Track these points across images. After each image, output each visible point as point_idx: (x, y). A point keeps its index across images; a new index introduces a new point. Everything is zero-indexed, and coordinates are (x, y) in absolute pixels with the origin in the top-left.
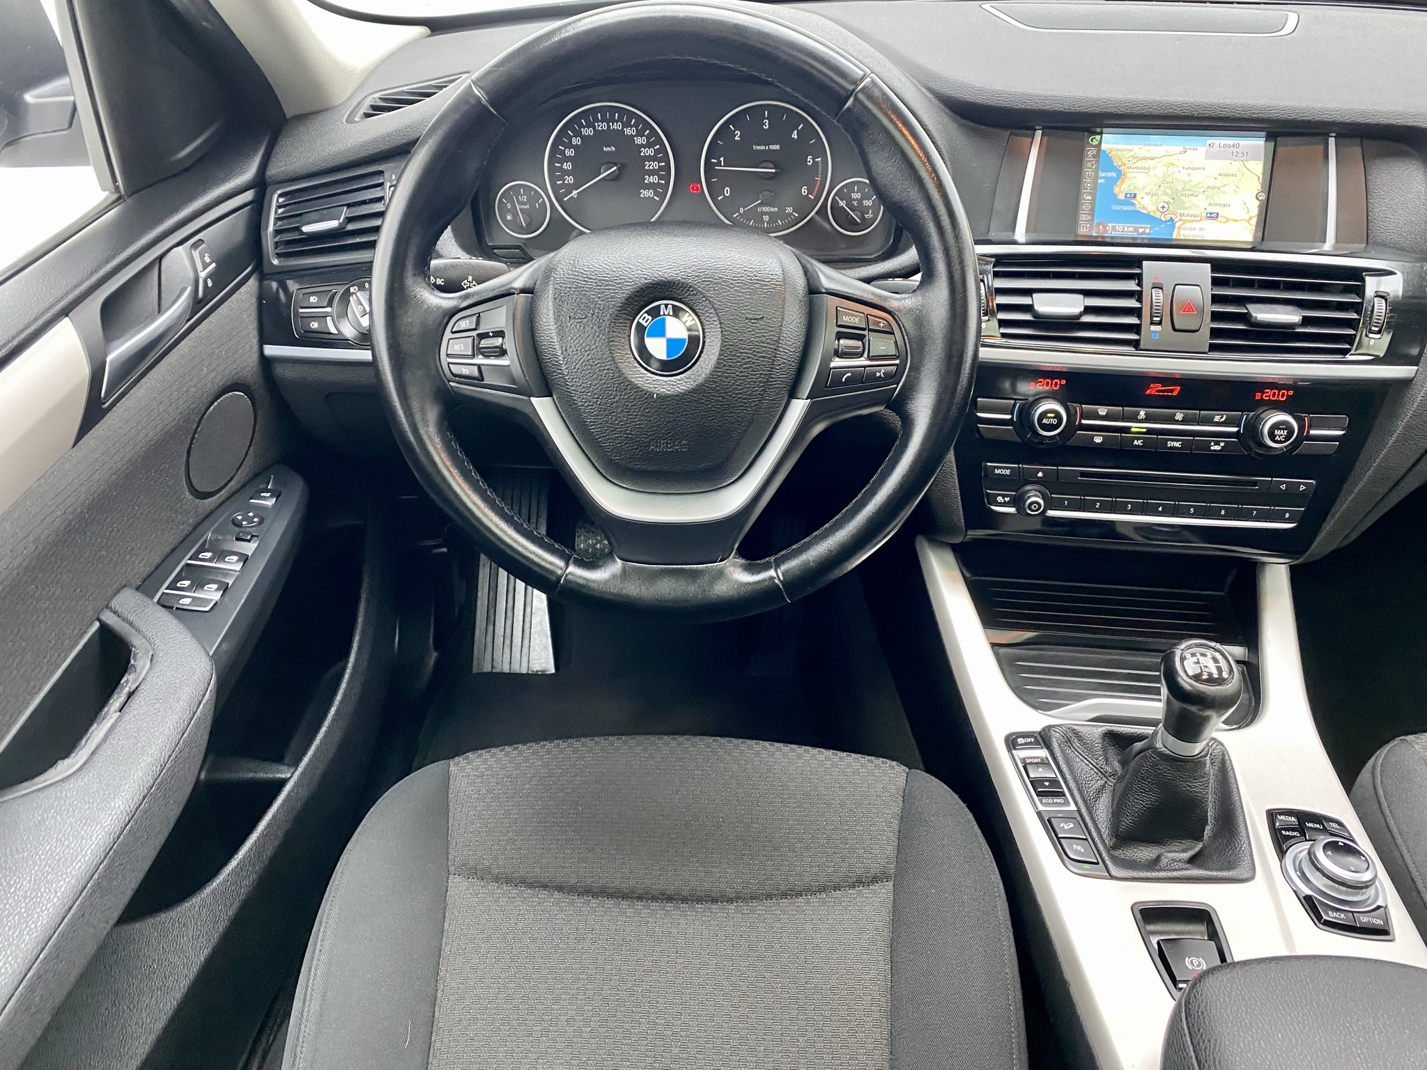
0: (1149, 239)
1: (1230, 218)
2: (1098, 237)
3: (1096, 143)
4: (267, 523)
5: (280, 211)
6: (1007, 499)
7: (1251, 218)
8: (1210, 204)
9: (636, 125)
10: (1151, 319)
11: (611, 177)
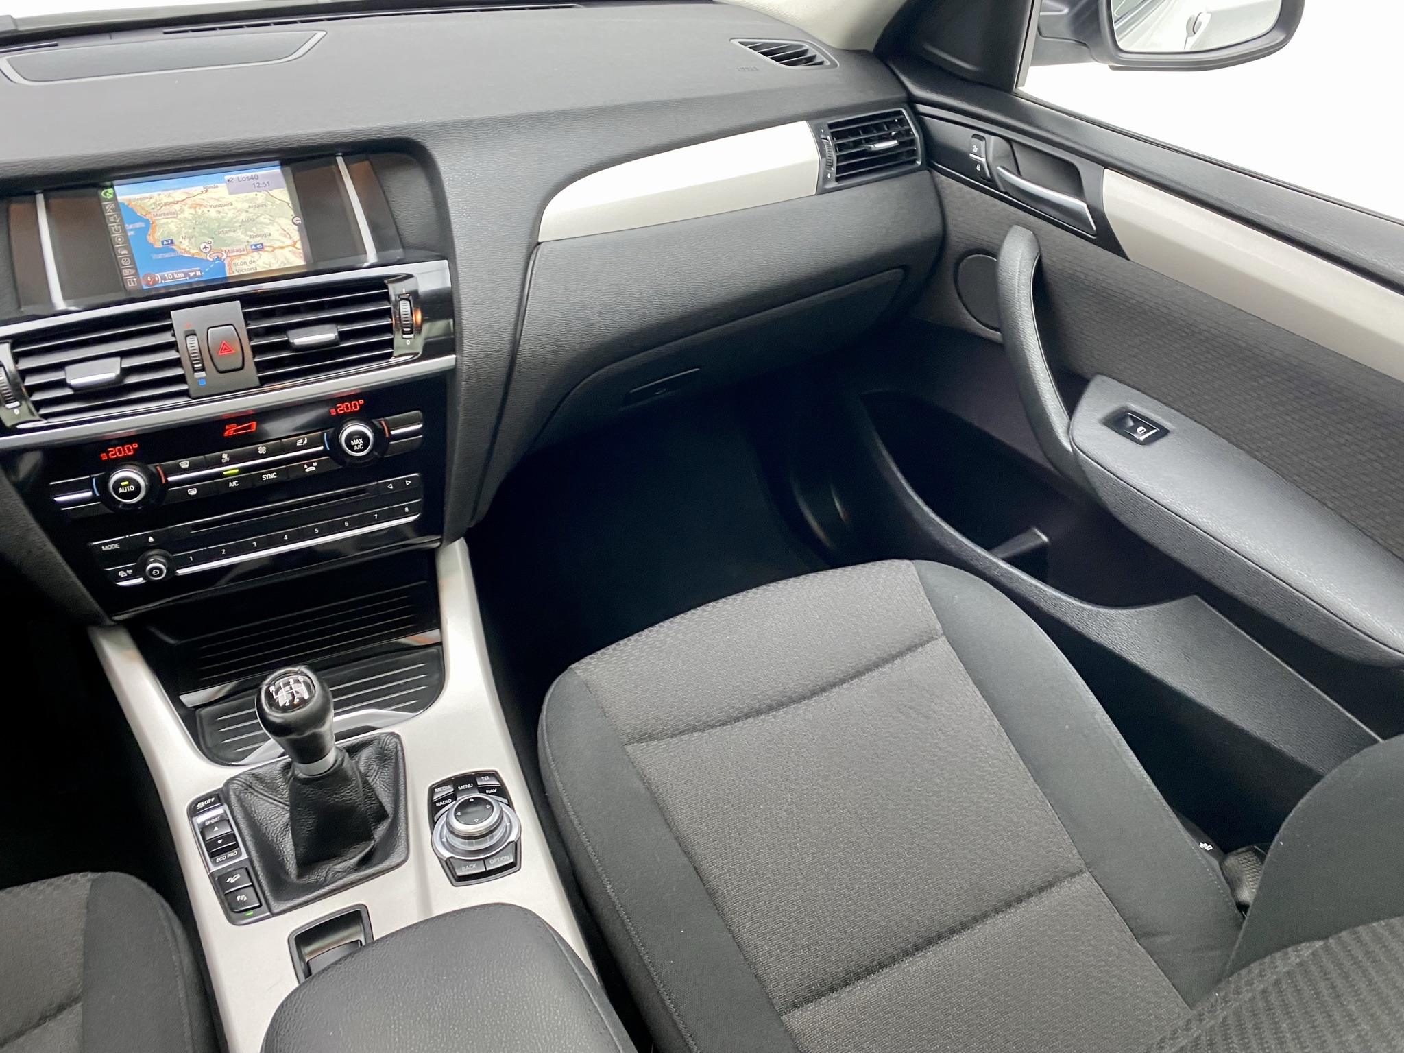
1: (276, 246)
2: (149, 288)
3: (110, 196)
6: (130, 572)
7: (295, 243)
8: (251, 237)
10: (193, 368)
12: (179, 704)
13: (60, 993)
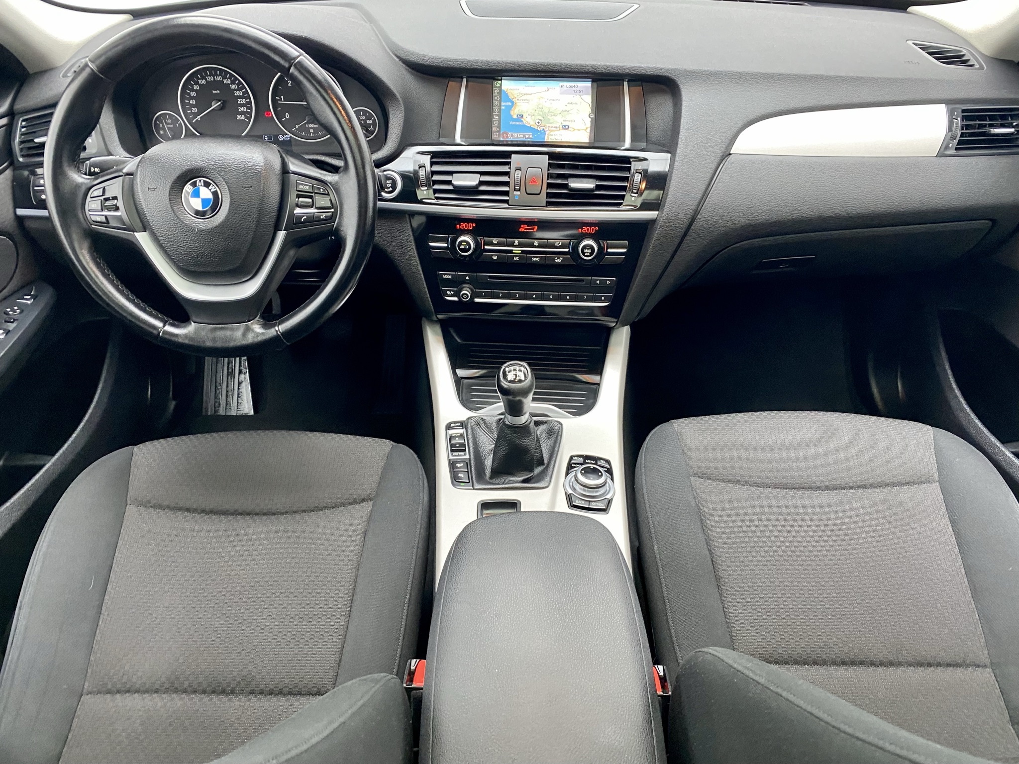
0: (532, 141)
1: (576, 128)
2: (503, 140)
3: (498, 85)
4: (25, 313)
5: (23, 130)
6: (452, 293)
7: (587, 128)
8: (564, 121)
9: (230, 78)
10: (515, 188)
11: (219, 108)
12: (455, 373)
13: (365, 493)
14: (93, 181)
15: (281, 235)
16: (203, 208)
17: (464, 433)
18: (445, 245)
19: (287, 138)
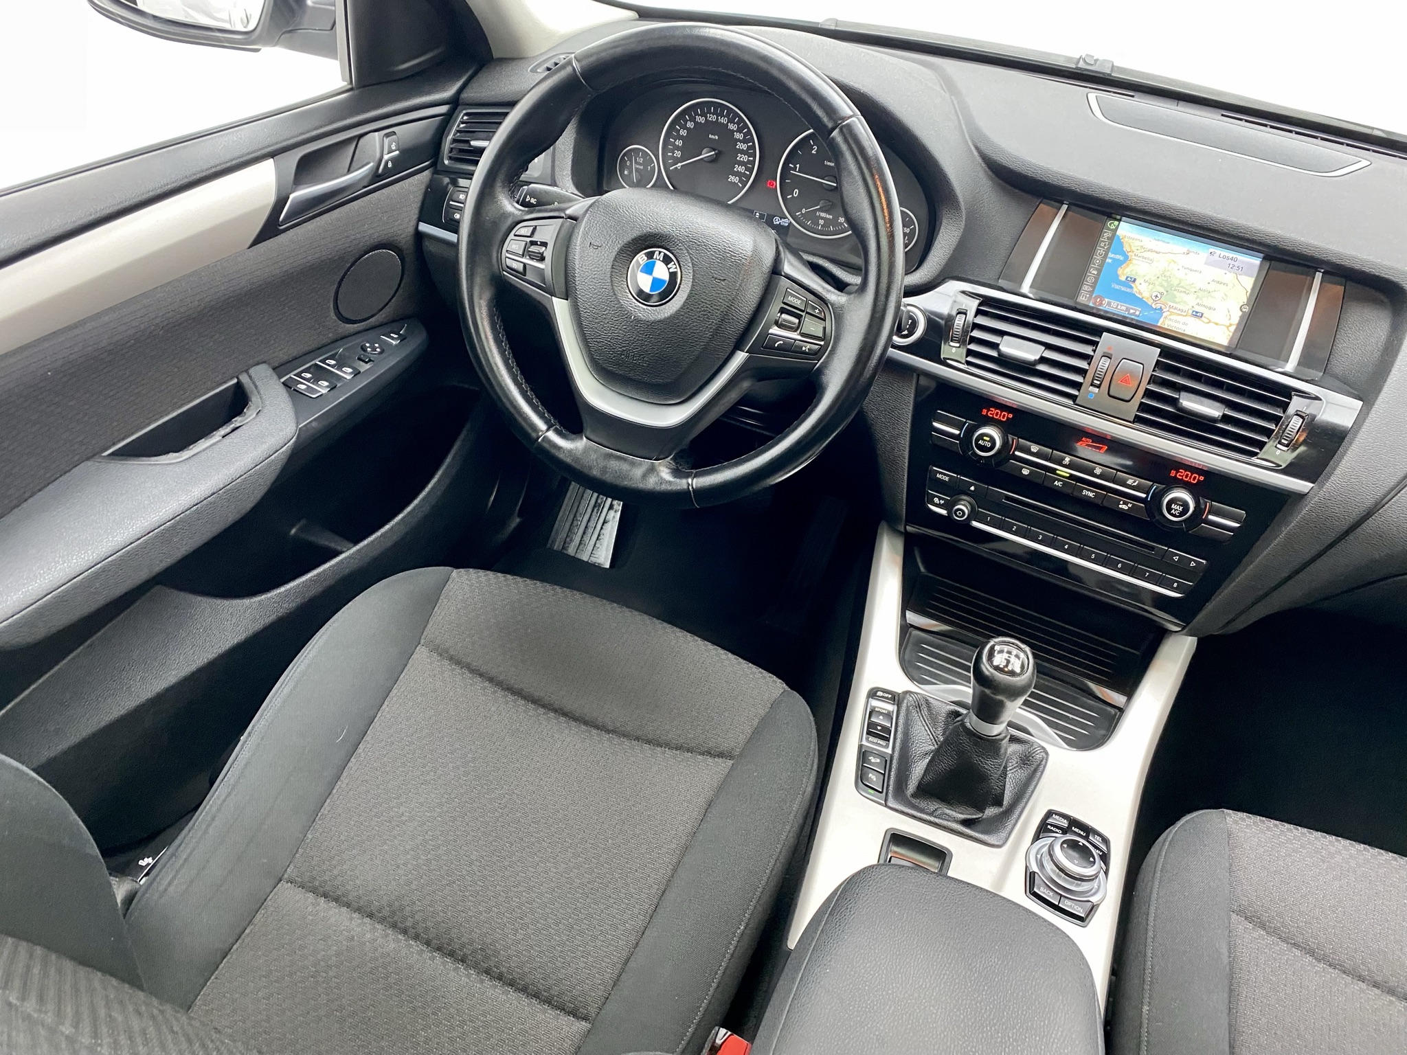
0: (1137, 321)
1: (1212, 320)
2: (1093, 308)
3: (1113, 227)
4: (384, 355)
5: (462, 126)
6: (942, 502)
7: (1231, 325)
8: (1198, 304)
9: (738, 123)
10: (1092, 381)
11: (710, 159)
12: (903, 616)
13: (725, 746)
14: (525, 215)
15: (740, 357)
16: (651, 291)
17: (893, 712)
18: (957, 432)
19: (785, 223)
